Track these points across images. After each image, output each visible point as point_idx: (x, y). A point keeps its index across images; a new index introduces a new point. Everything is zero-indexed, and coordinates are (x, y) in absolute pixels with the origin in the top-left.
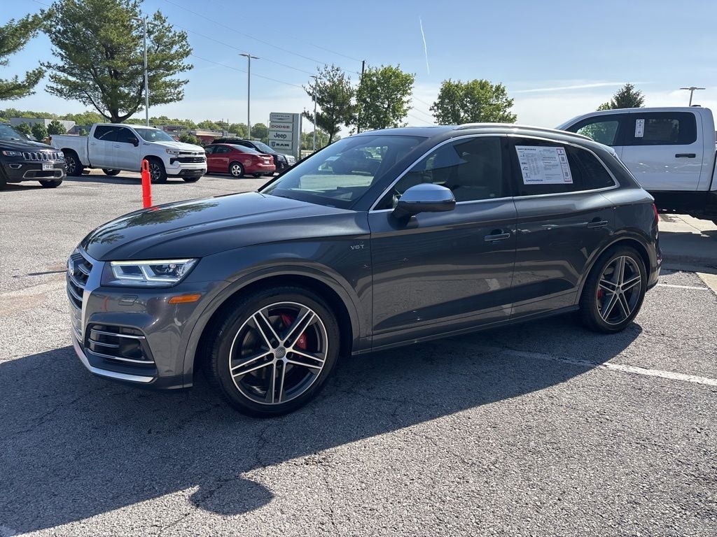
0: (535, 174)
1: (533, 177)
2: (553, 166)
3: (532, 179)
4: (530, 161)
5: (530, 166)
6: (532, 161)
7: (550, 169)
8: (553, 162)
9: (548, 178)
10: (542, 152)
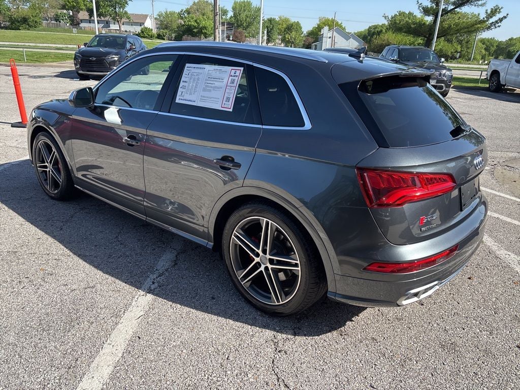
0: (191, 94)
1: (187, 97)
2: (216, 87)
3: (185, 98)
4: (192, 80)
5: (189, 85)
6: (194, 80)
7: (210, 91)
8: (217, 84)
9: (201, 100)
10: (210, 72)
